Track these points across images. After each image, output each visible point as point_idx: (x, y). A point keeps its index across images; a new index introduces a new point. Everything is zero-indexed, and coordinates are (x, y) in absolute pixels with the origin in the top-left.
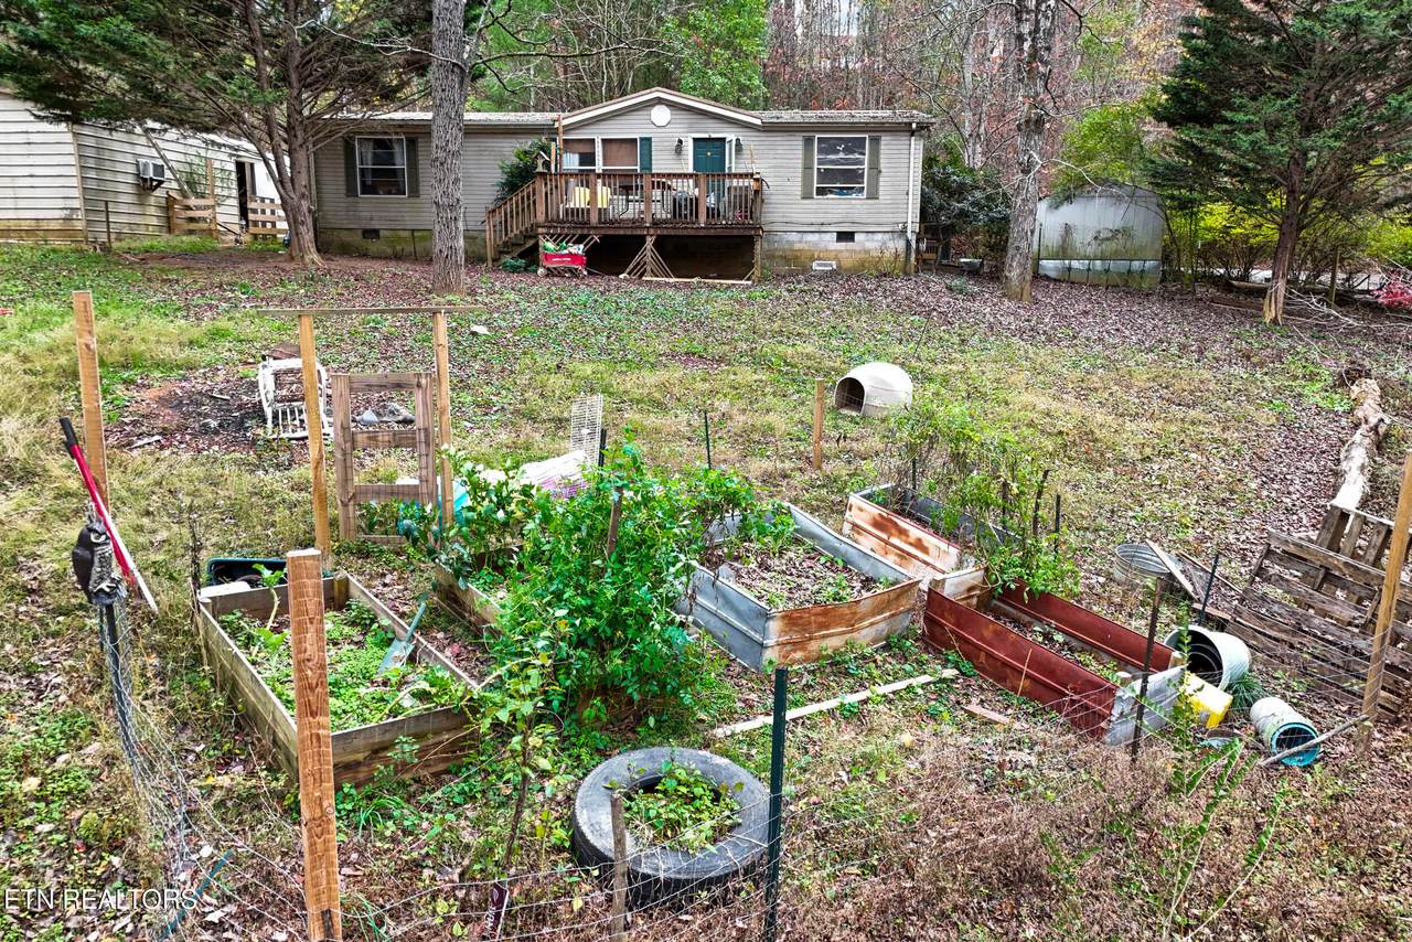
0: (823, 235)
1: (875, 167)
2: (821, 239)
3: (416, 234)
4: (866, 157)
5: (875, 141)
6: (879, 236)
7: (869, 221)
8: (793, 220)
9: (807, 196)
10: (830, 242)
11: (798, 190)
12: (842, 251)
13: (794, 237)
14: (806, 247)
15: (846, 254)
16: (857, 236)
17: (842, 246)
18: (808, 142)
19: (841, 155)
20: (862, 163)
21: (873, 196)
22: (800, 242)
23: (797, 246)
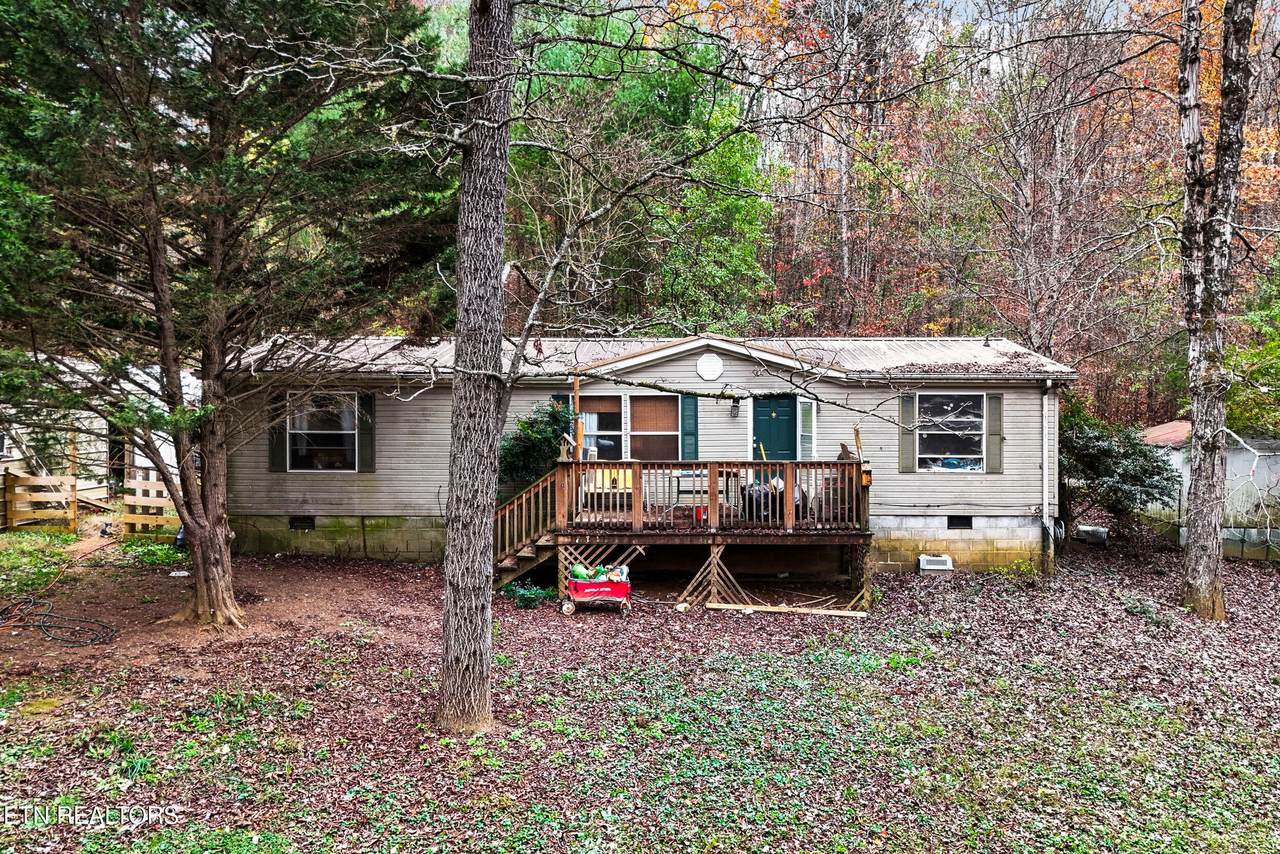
0: (929, 519)
1: (997, 434)
2: (927, 527)
3: (367, 522)
4: (984, 421)
5: (996, 400)
6: (1005, 522)
7: (989, 502)
8: (890, 501)
9: (907, 470)
10: (938, 528)
11: (894, 462)
12: (954, 541)
13: (890, 522)
14: (907, 535)
15: (960, 545)
16: (975, 521)
17: (956, 533)
18: (907, 400)
19: (951, 418)
20: (978, 427)
21: (995, 470)
22: (899, 529)
23: (895, 535)
